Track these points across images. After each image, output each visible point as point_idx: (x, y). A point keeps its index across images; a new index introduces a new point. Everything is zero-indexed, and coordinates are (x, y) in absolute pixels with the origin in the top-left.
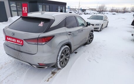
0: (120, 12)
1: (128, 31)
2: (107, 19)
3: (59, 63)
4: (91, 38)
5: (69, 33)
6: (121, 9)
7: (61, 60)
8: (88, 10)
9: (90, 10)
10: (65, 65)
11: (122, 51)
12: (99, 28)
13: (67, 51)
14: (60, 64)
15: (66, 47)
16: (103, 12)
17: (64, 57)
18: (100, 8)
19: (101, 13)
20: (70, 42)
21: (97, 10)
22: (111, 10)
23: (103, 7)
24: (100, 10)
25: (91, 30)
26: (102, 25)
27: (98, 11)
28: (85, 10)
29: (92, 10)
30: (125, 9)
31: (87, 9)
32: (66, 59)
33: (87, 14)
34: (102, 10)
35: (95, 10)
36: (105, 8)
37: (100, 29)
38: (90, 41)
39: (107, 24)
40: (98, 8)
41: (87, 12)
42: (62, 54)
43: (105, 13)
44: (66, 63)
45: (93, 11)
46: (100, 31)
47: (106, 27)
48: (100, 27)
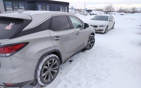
0: (128, 12)
1: (137, 33)
2: (113, 20)
3: (39, 79)
4: (92, 43)
5: (56, 38)
6: (130, 9)
7: (43, 75)
8: (95, 10)
9: (96, 10)
10: (52, 80)
11: (130, 59)
12: (103, 30)
13: (55, 61)
14: (41, 80)
15: (52, 57)
16: (110, 13)
17: (50, 70)
18: (107, 8)
19: (108, 14)
20: (58, 50)
21: (104, 10)
22: (119, 10)
23: (110, 7)
24: (107, 11)
25: (91, 32)
26: (106, 26)
27: (105, 12)
28: (91, 10)
29: (99, 10)
30: (134, 9)
31: (93, 10)
32: (53, 73)
33: (93, 14)
34: (109, 10)
35: (102, 10)
36: (112, 8)
37: (105, 31)
38: (90, 46)
39: (114, 26)
40: (105, 8)
41: (93, 12)
42: (45, 67)
43: (112, 14)
44: (52, 78)
45: (99, 12)
46: (105, 33)
47: (112, 28)
48: (104, 28)
